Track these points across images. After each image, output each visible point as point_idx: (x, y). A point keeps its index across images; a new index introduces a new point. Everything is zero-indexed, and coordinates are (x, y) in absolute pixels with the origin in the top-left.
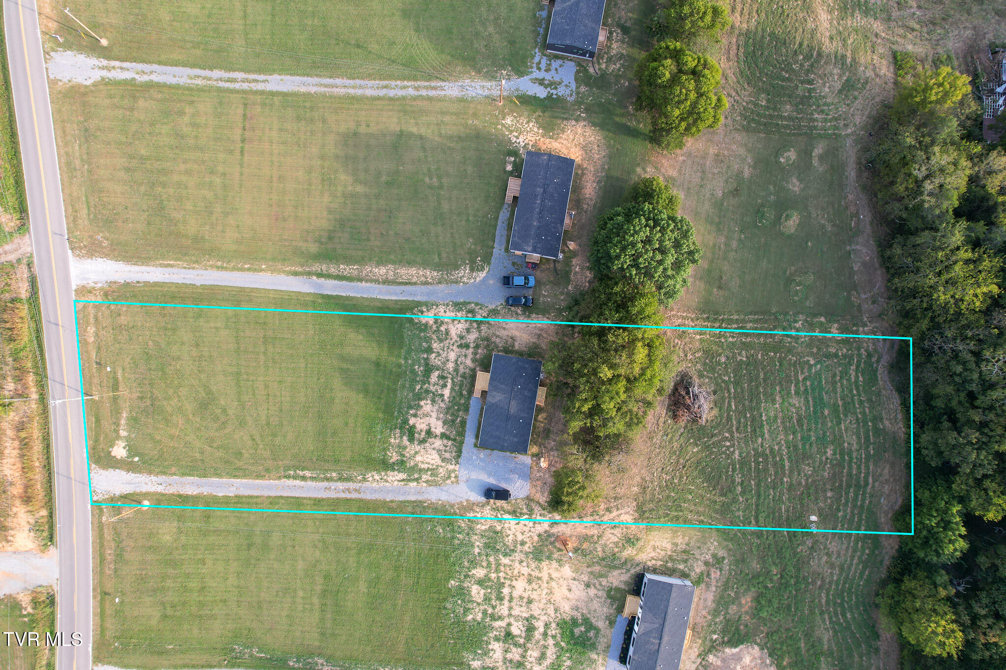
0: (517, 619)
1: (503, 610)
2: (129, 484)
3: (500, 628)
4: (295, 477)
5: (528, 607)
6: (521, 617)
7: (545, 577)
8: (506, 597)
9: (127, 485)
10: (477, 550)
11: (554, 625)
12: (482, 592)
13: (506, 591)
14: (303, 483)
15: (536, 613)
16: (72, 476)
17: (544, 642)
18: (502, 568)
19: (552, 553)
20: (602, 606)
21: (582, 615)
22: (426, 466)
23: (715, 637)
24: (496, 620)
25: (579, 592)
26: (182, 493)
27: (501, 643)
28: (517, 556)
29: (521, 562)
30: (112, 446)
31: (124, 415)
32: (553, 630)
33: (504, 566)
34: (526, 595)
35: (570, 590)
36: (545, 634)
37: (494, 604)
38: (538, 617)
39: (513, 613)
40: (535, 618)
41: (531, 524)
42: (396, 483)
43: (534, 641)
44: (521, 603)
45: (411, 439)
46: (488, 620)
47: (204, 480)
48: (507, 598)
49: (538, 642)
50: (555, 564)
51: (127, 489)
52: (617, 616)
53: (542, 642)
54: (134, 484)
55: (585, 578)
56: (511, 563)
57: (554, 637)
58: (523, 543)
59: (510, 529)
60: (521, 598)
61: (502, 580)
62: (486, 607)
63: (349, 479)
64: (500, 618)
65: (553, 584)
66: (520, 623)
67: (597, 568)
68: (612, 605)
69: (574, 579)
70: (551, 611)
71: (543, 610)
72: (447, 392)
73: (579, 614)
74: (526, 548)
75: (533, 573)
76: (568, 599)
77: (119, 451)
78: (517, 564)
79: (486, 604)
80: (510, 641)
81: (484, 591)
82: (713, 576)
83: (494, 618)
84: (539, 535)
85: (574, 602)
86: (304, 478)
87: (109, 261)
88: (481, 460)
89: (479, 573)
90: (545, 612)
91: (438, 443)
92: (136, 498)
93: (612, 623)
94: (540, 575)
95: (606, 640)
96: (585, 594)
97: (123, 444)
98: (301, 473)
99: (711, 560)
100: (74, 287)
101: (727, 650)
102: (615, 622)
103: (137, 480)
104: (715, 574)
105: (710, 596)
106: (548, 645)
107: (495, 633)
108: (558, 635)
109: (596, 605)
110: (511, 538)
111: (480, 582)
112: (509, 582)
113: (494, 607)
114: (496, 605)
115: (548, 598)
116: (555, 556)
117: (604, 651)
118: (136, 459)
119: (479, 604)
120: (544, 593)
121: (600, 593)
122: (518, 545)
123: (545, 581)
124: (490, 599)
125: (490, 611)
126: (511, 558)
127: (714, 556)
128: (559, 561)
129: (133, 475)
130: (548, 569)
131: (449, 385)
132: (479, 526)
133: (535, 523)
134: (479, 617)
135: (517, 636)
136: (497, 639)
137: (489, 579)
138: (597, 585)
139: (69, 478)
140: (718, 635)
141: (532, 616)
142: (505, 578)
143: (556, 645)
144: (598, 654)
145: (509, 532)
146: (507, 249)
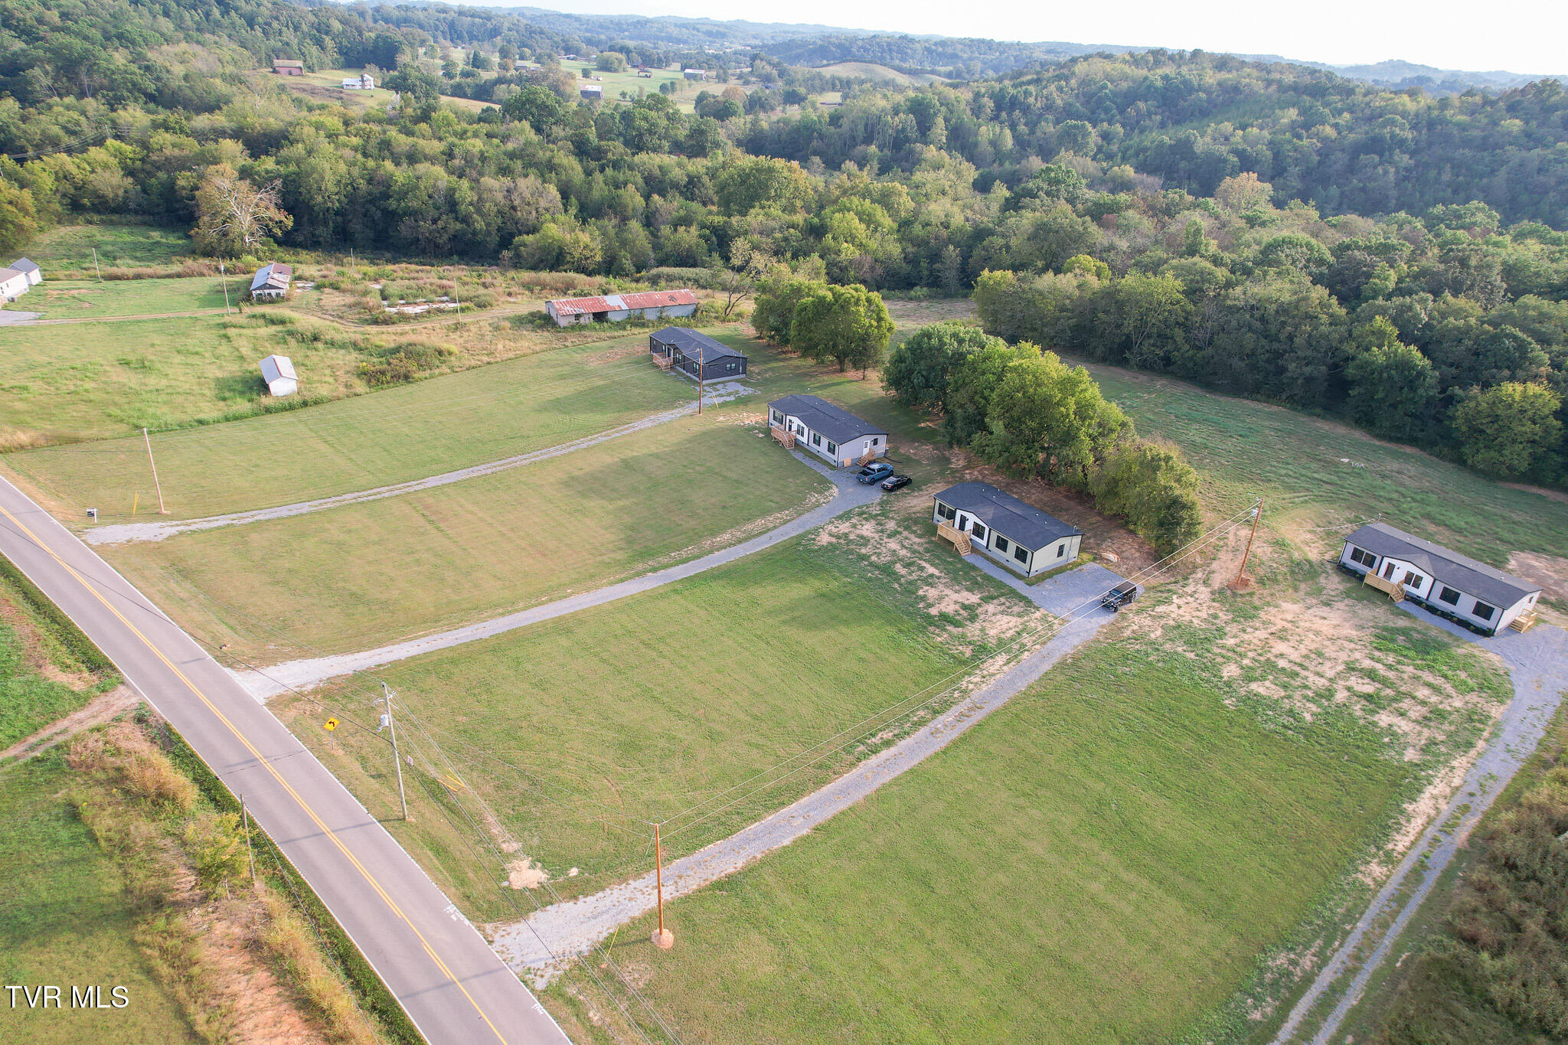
0: (1343, 677)
2: (595, 918)
4: (874, 750)
6: (1342, 672)
7: (1288, 625)
8: (1294, 668)
9: (593, 922)
10: (1191, 655)
11: (1378, 654)
12: (1267, 684)
13: (1282, 664)
14: (893, 750)
15: (1344, 657)
16: (449, 975)
18: (1242, 649)
19: (1251, 603)
20: (1370, 610)
21: (1378, 628)
22: (1012, 632)
24: (1332, 696)
25: (1334, 614)
26: (715, 878)
27: (1382, 712)
28: (1232, 629)
29: (1244, 631)
30: (503, 879)
31: (490, 819)
32: (1387, 657)
33: (1239, 646)
34: (1305, 651)
35: (1324, 618)
36: (1389, 667)
37: (1298, 683)
38: (1352, 658)
39: (1329, 676)
40: (1352, 662)
41: (1191, 598)
42: (1005, 668)
44: (1315, 662)
45: (957, 624)
46: (1325, 702)
47: (734, 838)
48: (1296, 668)
50: (1271, 609)
51: (601, 929)
54: (606, 912)
55: (1313, 601)
56: (1238, 639)
57: (1399, 663)
58: (1215, 616)
59: (1183, 616)
60: (1306, 657)
61: (1262, 659)
63: (946, 705)
65: (1304, 624)
66: (1354, 678)
67: (1304, 588)
69: (1308, 608)
70: (1351, 645)
71: (1343, 650)
72: (931, 570)
73: (1374, 629)
74: (1225, 617)
75: (1272, 630)
76: (1341, 626)
77: (526, 875)
78: (1246, 636)
81: (1269, 682)
83: (1327, 696)
84: (1214, 600)
85: (1347, 624)
86: (888, 744)
88: (1057, 591)
90: (1348, 650)
91: (991, 608)
92: (633, 935)
94: (1280, 627)
95: (1437, 631)
96: (1339, 612)
97: (526, 863)
98: (876, 740)
103: (608, 902)
107: (1357, 708)
108: (1400, 658)
109: (1366, 613)
110: (1197, 621)
111: (1248, 678)
112: (1270, 654)
115: (1325, 637)
116: (1258, 602)
118: (574, 872)
119: (1289, 697)
120: (1313, 636)
122: (1215, 621)
123: (1294, 628)
124: (1287, 683)
126: (1230, 635)
128: (1268, 604)
129: (590, 899)
130: (1274, 617)
131: (924, 564)
132: (1153, 635)
133: (1192, 595)
137: (1250, 668)
139: (444, 985)
142: (1260, 655)
143: (1419, 667)
145: (1187, 619)
146: (832, 467)
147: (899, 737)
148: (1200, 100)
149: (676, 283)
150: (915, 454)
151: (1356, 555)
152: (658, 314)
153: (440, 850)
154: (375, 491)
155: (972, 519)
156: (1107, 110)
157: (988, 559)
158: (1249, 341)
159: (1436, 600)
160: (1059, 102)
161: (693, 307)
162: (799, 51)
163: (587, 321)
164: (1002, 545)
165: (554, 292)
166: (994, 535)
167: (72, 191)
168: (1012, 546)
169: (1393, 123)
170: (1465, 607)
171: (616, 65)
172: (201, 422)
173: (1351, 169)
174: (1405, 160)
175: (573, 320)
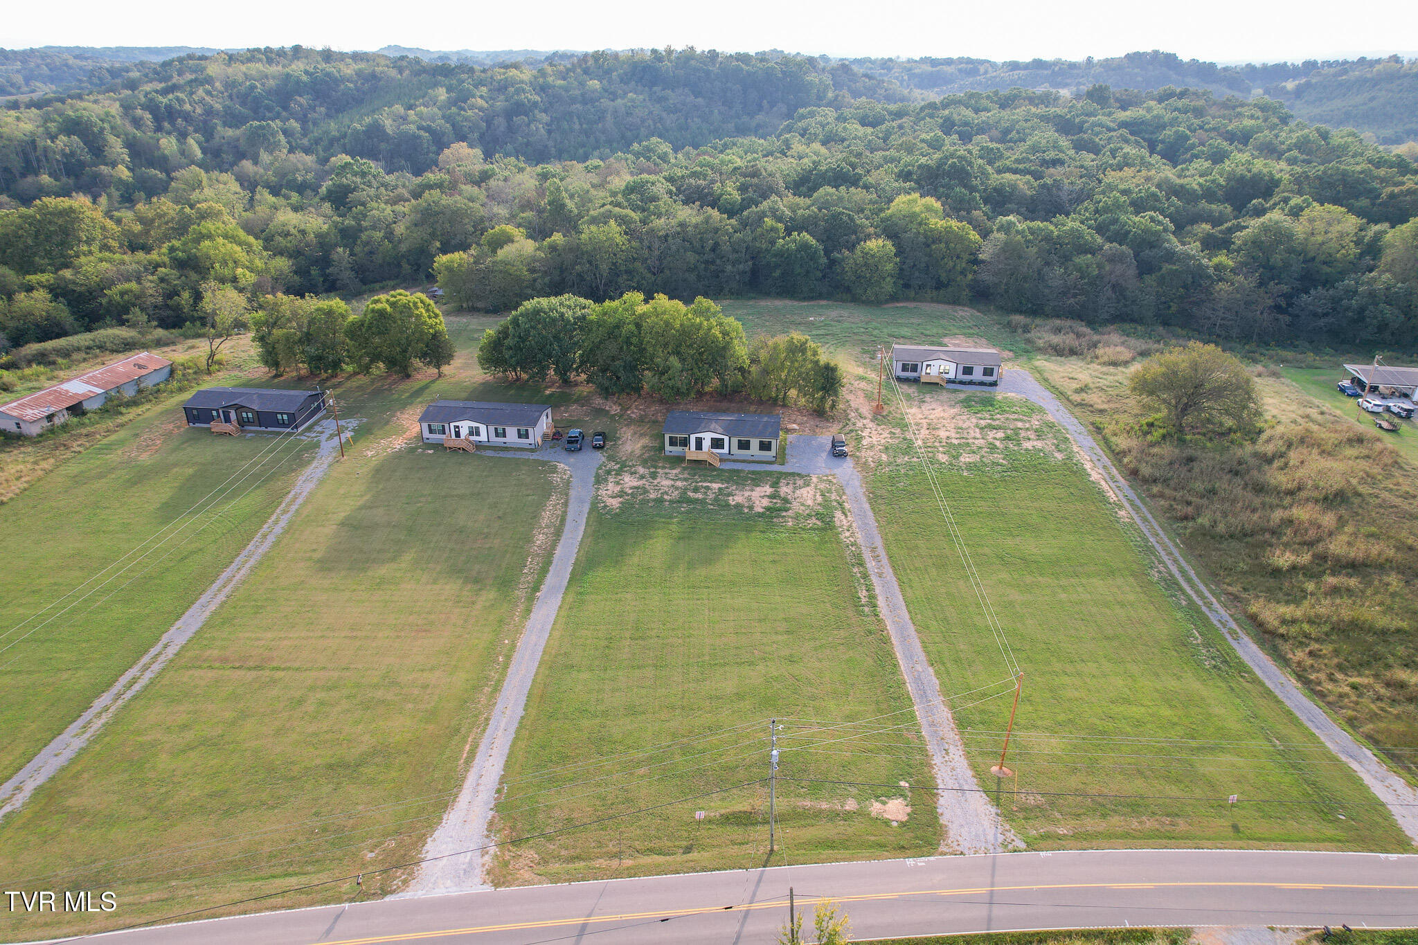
4: (874, 606)
14: (881, 599)
22: (820, 497)
26: (953, 725)
30: (887, 823)
31: (808, 803)
45: (784, 509)
47: (916, 700)
63: (858, 557)
72: (715, 486)
87: (436, 834)
91: (786, 489)
92: (991, 783)
100: (488, 889)
103: (950, 781)
146: (532, 451)
147: (871, 590)
148: (350, 89)
149: (75, 356)
150: (570, 416)
151: (905, 368)
152: (136, 387)
153: (830, 844)
154: (123, 680)
155: (707, 437)
156: (269, 109)
157: (734, 461)
158: (691, 257)
159: (961, 377)
160: (218, 106)
161: (168, 369)
163: (62, 420)
164: (744, 445)
166: (735, 441)
168: (755, 443)
169: (524, 91)
170: (977, 375)
173: (511, 129)
174: (545, 118)
175: (46, 424)
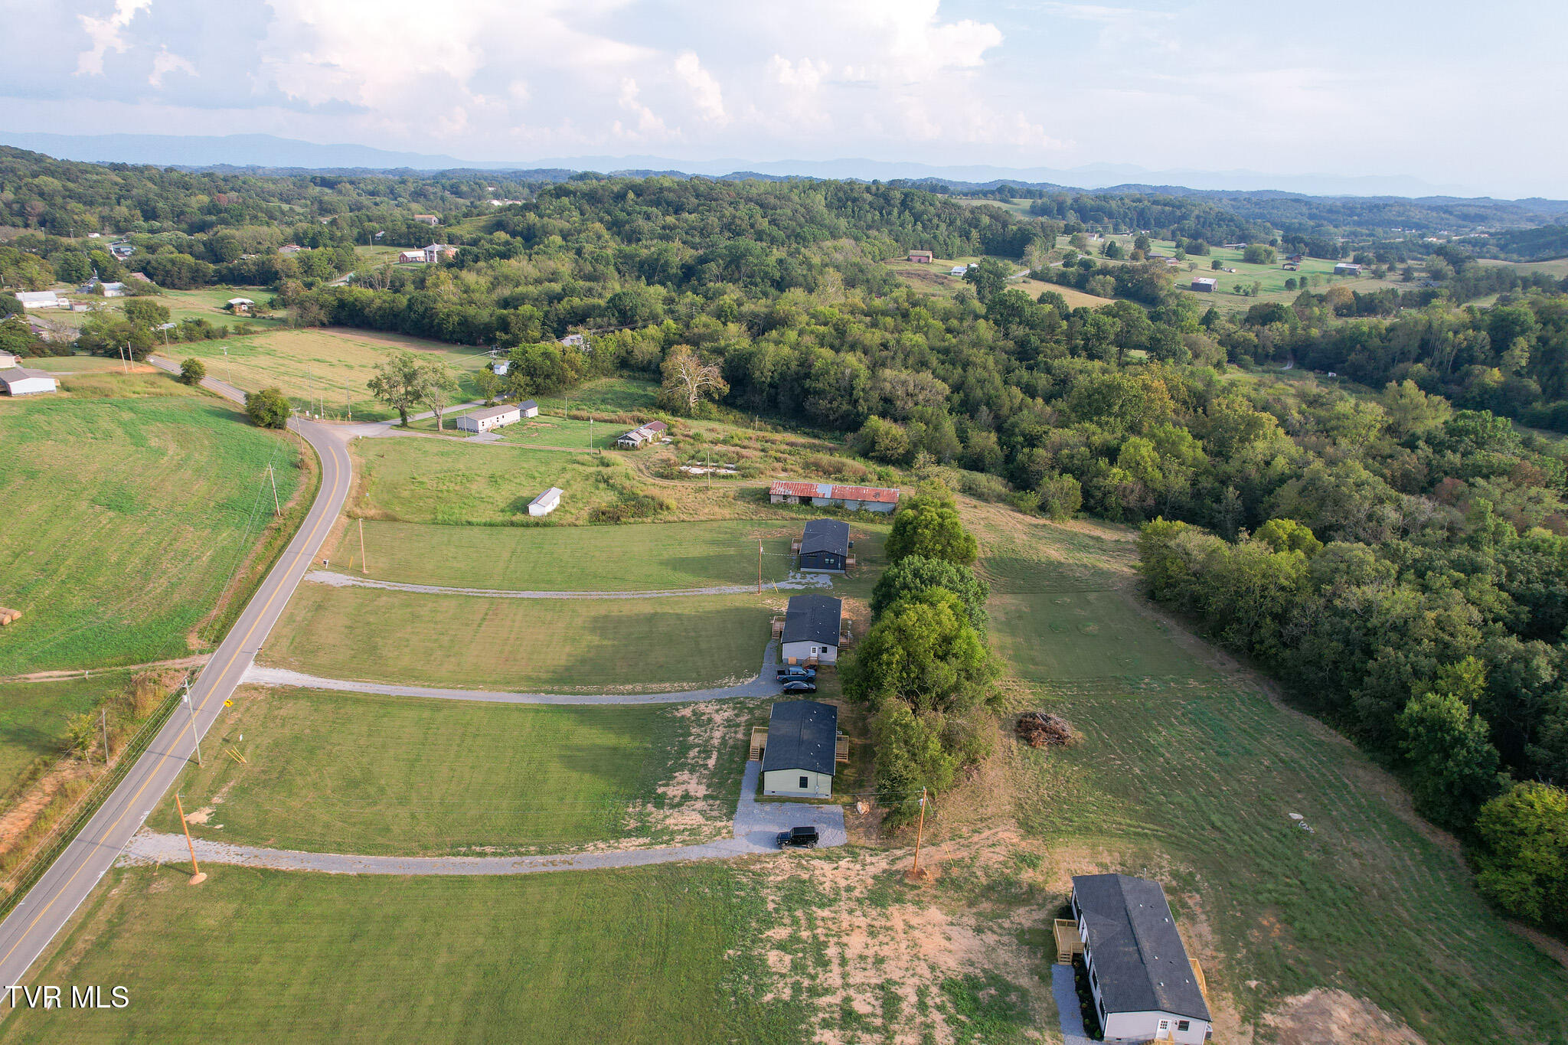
0: (861, 988)
1: (834, 978)
2: (188, 852)
3: (830, 1006)
4: (468, 854)
5: (878, 970)
6: (869, 985)
7: (899, 925)
8: (834, 960)
9: (184, 853)
10: (771, 906)
11: (934, 990)
12: (788, 958)
13: (831, 952)
14: (478, 860)
15: (896, 976)
16: (102, 840)
17: (923, 1019)
18: (820, 923)
19: (902, 893)
20: (1018, 956)
21: (984, 970)
22: (682, 827)
23: (1253, 984)
24: (819, 995)
25: (965, 941)
27: (836, 1031)
28: (843, 905)
29: (851, 912)
30: (191, 811)
31: (231, 783)
32: (936, 997)
33: (823, 919)
34: (870, 952)
35: (949, 939)
36: (922, 1007)
37: (813, 972)
38: (902, 981)
39: (851, 981)
40: (896, 983)
41: (858, 867)
42: (633, 848)
43: (902, 1019)
44: (863, 965)
45: (659, 805)
46: (804, 996)
47: (315, 855)
48: (836, 961)
49: (910, 1019)
50: (911, 908)
51: (181, 858)
52: (1050, 968)
53: (920, 1019)
54: (197, 852)
55: (973, 922)
56: (833, 915)
57: (940, 1008)
58: (849, 889)
59: (824, 875)
60: (862, 958)
61: (822, 938)
62: (798, 978)
63: (555, 852)
64: (827, 991)
65: (916, 933)
66: (869, 994)
67: (986, 906)
68: (1035, 954)
69: (952, 924)
70: (923, 969)
71: (907, 969)
72: (711, 762)
73: (978, 971)
74: (857, 893)
75: (876, 923)
76: (950, 951)
78: (845, 916)
79: (797, 974)
80: (855, 1025)
81: (791, 957)
82: (1191, 902)
83: (813, 992)
84: (875, 877)
85: (961, 954)
86: (480, 854)
88: (766, 813)
89: (780, 933)
90: (911, 972)
91: (700, 805)
93: (1045, 978)
94: (889, 924)
95: (1045, 1005)
96: (978, 942)
97: (210, 811)
98: (478, 849)
99: (1174, 883)
101: (1290, 1000)
102: (1050, 976)
103: (207, 848)
104: (1193, 900)
105: (1205, 929)
106: (934, 1022)
107: (821, 1015)
108: (949, 1005)
109: (1003, 955)
110: (827, 885)
111: (781, 946)
112: (836, 939)
113: (813, 978)
114: (817, 974)
115: (912, 953)
116: (909, 897)
117: (1049, 1023)
118: (219, 826)
119: (783, 976)
120: (903, 945)
121: (1005, 939)
122: (843, 892)
123: (900, 931)
124: (804, 967)
125: (806, 983)
126: (832, 908)
127: (1175, 875)
128: (917, 903)
129: (202, 842)
130: (897, 915)
131: (714, 755)
132: (772, 878)
133: (864, 865)
134: (787, 994)
135: (867, 1016)
136: (826, 1024)
137: (798, 940)
138: (995, 928)
140: (1256, 979)
141: (889, 981)
142: (826, 935)
143: (950, 1020)
144: (1039, 1029)
145: (823, 879)
147: (494, 854)
153: (188, 786)
154: (487, 590)
161: (892, 506)
162: (1550, 238)
165: (821, 474)
167: (624, 354)
171: (1263, 256)
172: (469, 523)
175: (781, 499)
